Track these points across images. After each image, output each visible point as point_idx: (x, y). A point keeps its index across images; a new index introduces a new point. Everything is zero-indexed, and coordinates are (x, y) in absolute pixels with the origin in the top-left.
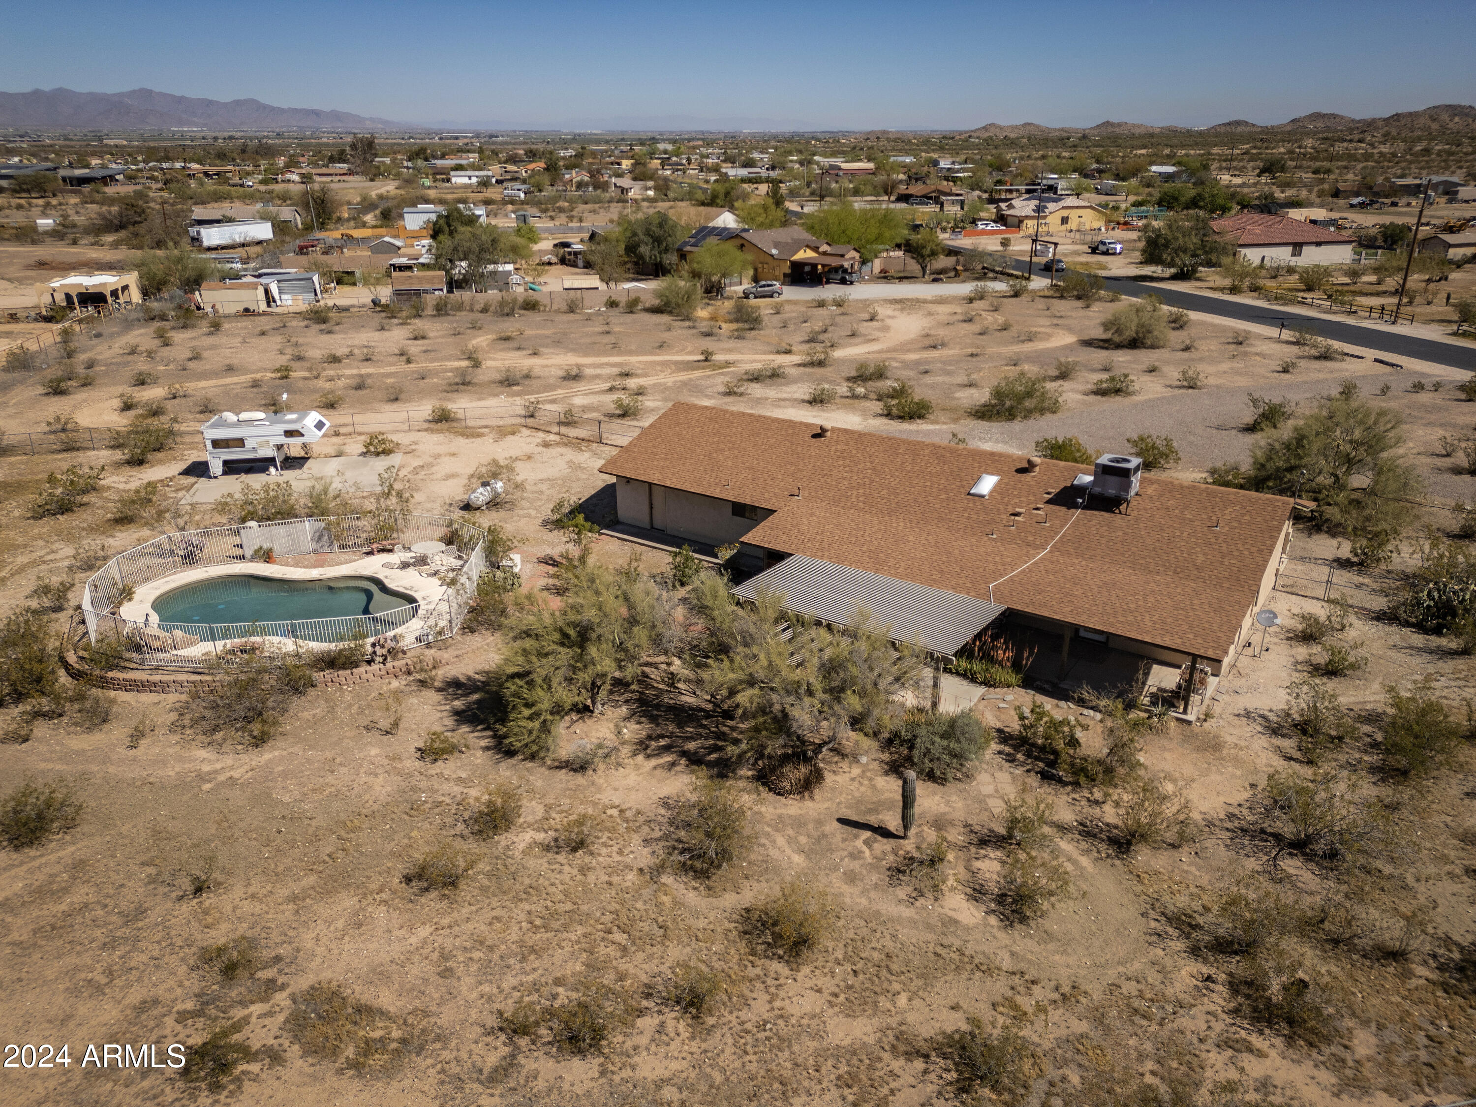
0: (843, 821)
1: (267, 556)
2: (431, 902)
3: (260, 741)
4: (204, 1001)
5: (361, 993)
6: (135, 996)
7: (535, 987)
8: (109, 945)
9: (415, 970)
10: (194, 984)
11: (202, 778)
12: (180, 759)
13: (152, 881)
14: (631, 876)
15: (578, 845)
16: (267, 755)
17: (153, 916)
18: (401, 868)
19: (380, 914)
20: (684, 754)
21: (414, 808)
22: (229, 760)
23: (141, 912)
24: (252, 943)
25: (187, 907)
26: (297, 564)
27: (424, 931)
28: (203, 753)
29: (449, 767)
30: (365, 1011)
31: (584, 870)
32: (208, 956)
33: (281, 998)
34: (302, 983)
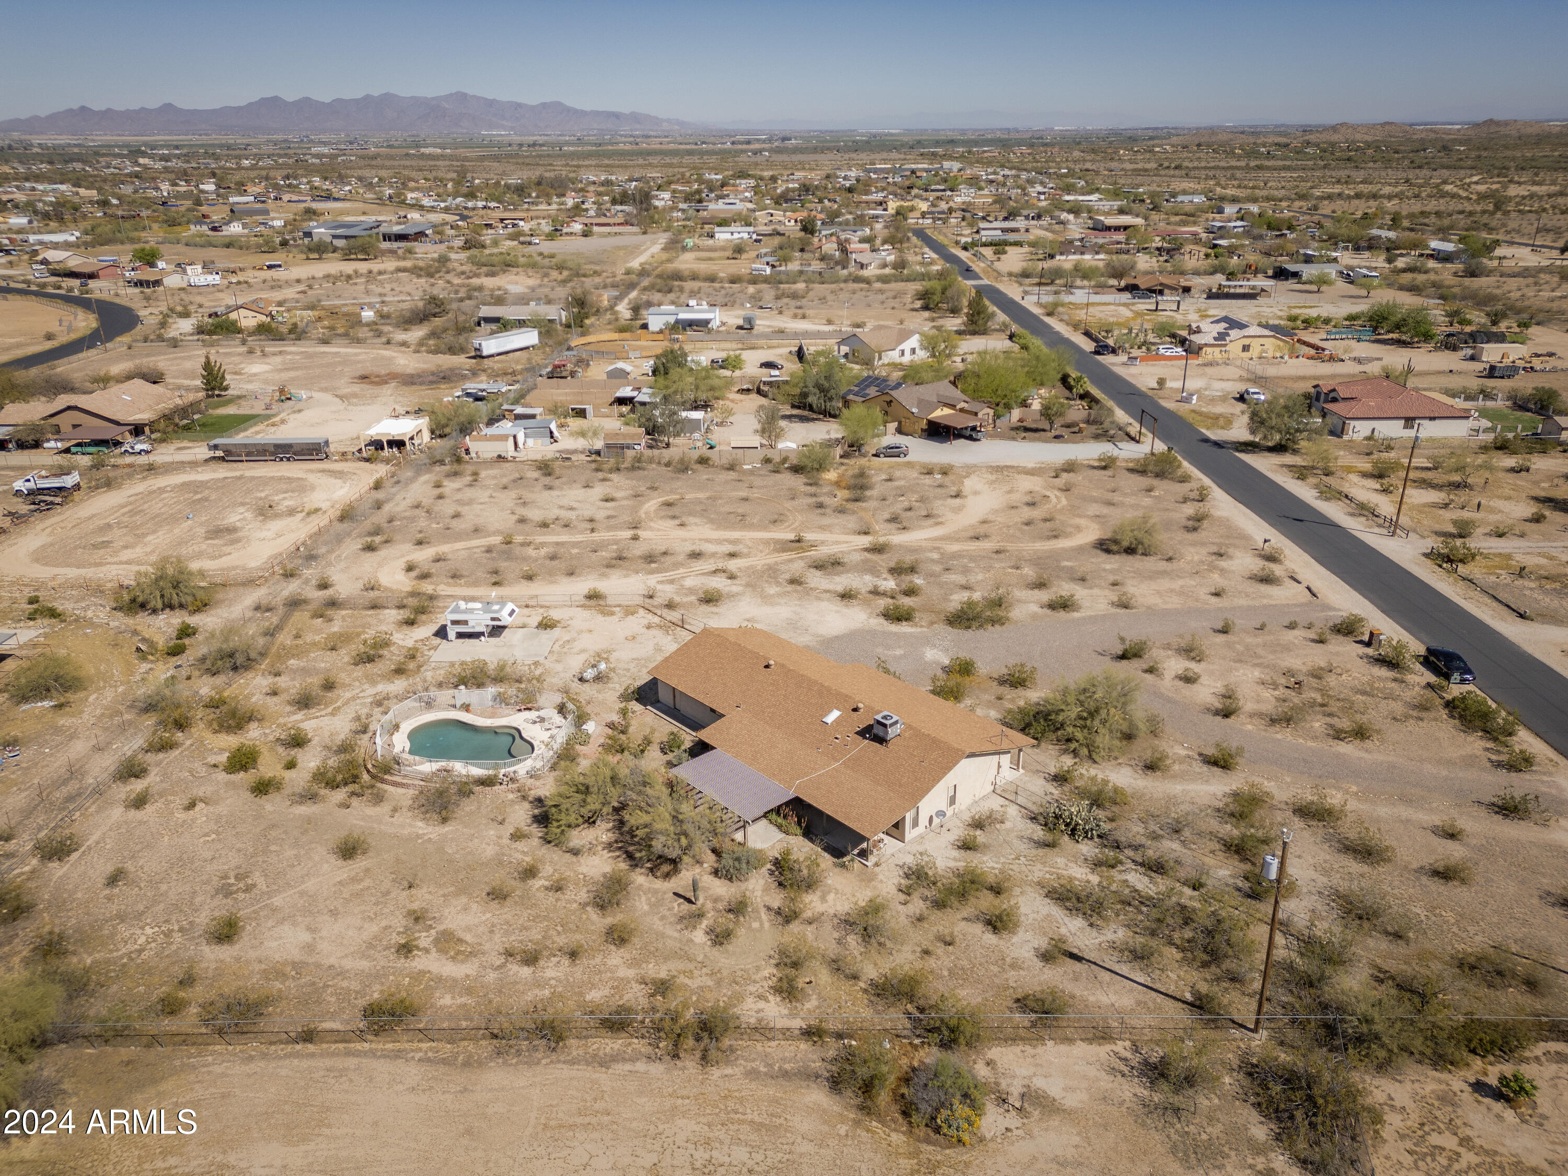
0: (675, 894)
1: (466, 708)
2: (494, 905)
3: (445, 820)
4: (407, 929)
5: (460, 934)
6: (384, 924)
7: (521, 942)
8: (377, 904)
9: (481, 929)
10: (404, 922)
11: (418, 836)
12: (410, 825)
13: (394, 880)
14: (575, 905)
15: (559, 889)
16: (447, 828)
17: (393, 895)
18: (488, 889)
19: (474, 906)
20: (626, 852)
21: (500, 863)
22: (430, 829)
23: (388, 893)
24: (427, 911)
25: (407, 892)
26: (482, 715)
27: (488, 915)
28: (420, 824)
29: (521, 845)
30: (460, 940)
31: (557, 900)
32: (411, 913)
33: (433, 932)
34: (441, 928)
